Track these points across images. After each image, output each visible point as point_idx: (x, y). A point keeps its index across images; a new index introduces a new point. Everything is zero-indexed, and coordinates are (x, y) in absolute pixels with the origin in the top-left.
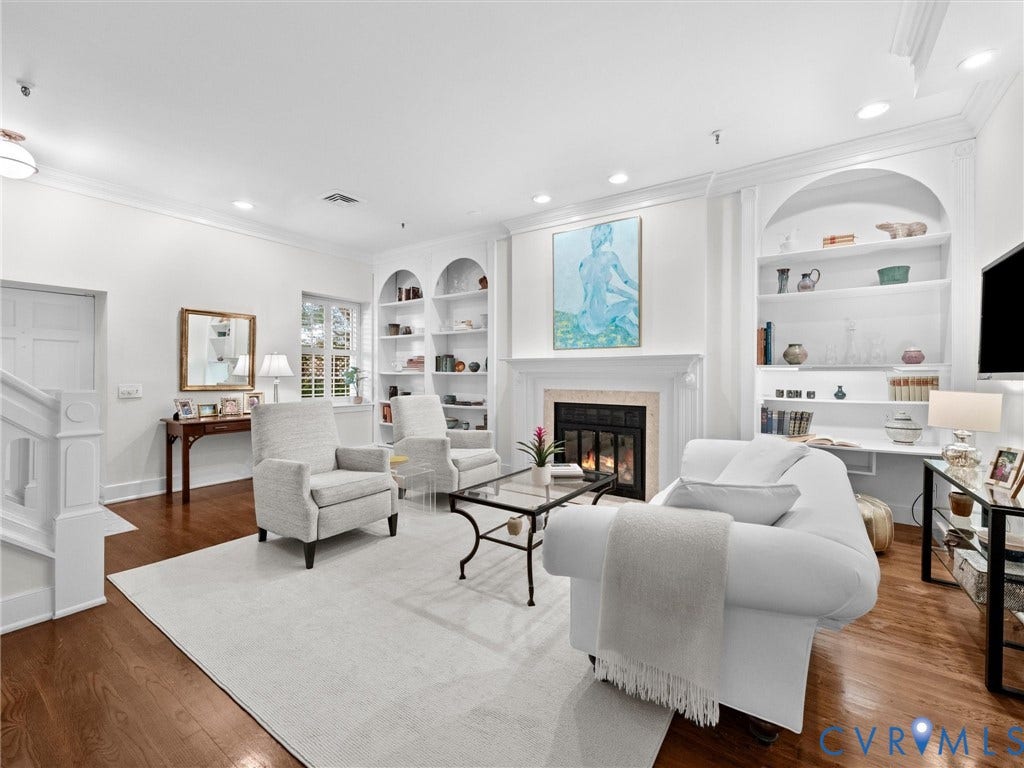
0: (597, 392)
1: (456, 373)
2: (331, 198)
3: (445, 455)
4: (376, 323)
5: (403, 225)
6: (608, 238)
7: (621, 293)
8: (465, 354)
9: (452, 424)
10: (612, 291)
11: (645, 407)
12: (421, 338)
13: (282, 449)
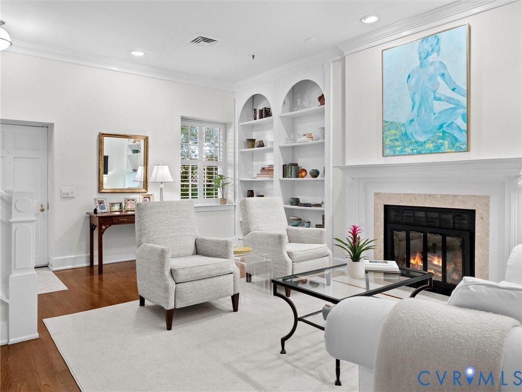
0: (425, 195)
1: (300, 179)
2: (196, 41)
3: (281, 248)
4: (237, 139)
5: (253, 56)
6: (436, 49)
7: (449, 100)
8: (306, 162)
9: (296, 222)
10: (440, 99)
11: (475, 210)
12: (271, 150)
13: (155, 237)
